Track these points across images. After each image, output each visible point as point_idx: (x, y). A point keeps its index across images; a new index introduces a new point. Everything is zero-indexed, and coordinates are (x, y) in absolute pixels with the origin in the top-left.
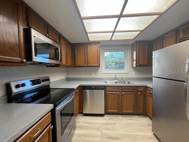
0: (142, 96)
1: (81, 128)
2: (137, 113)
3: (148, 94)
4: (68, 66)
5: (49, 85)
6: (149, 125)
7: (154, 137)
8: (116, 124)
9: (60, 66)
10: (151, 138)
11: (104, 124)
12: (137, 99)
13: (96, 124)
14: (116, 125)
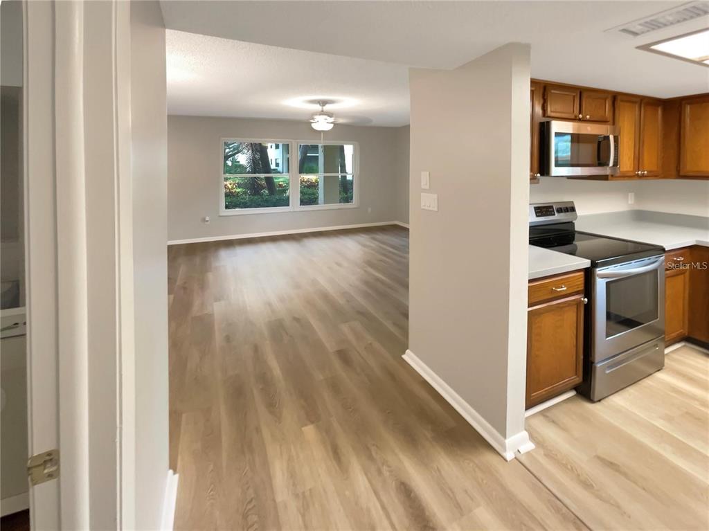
4: (643, 176)
5: (571, 224)
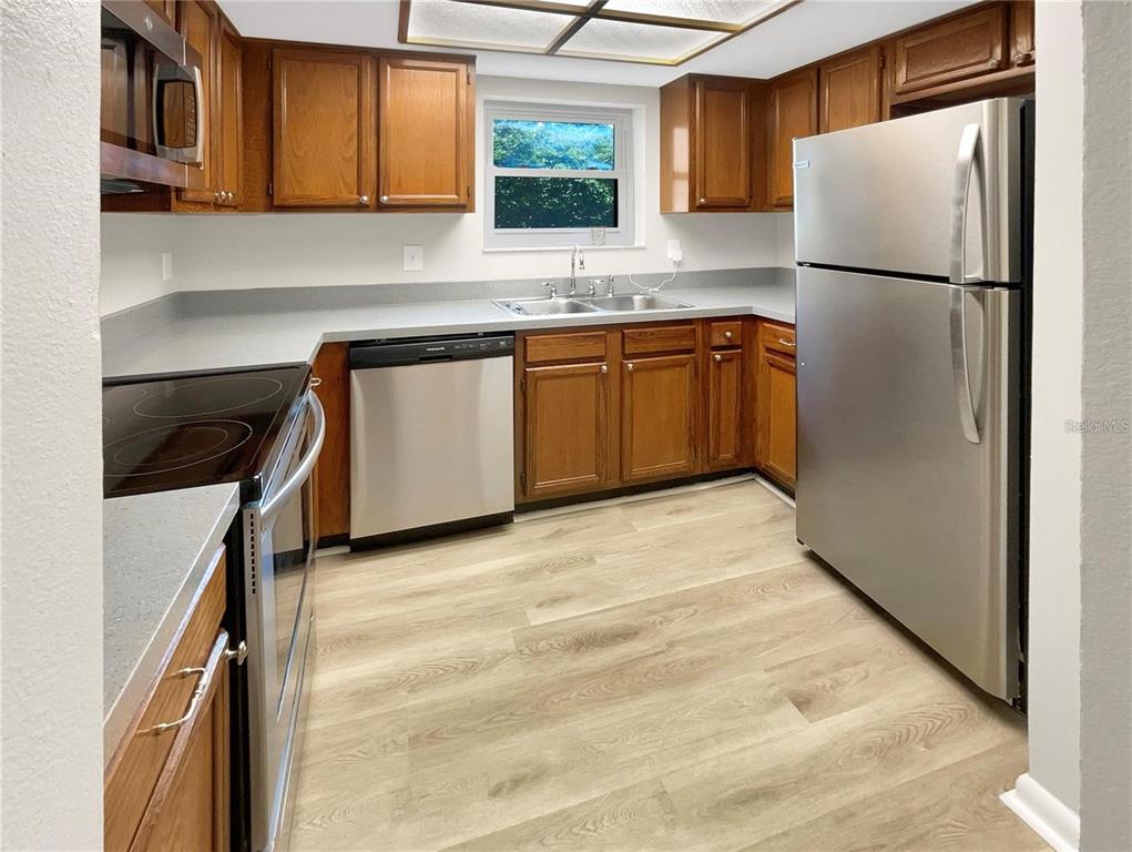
0: (731, 371)
1: (357, 641)
2: (707, 470)
3: (763, 354)
6: (775, 519)
7: (809, 567)
8: (602, 553)
9: (174, 200)
10: (796, 580)
11: (521, 575)
12: (705, 391)
13: (464, 586)
14: (599, 560)
